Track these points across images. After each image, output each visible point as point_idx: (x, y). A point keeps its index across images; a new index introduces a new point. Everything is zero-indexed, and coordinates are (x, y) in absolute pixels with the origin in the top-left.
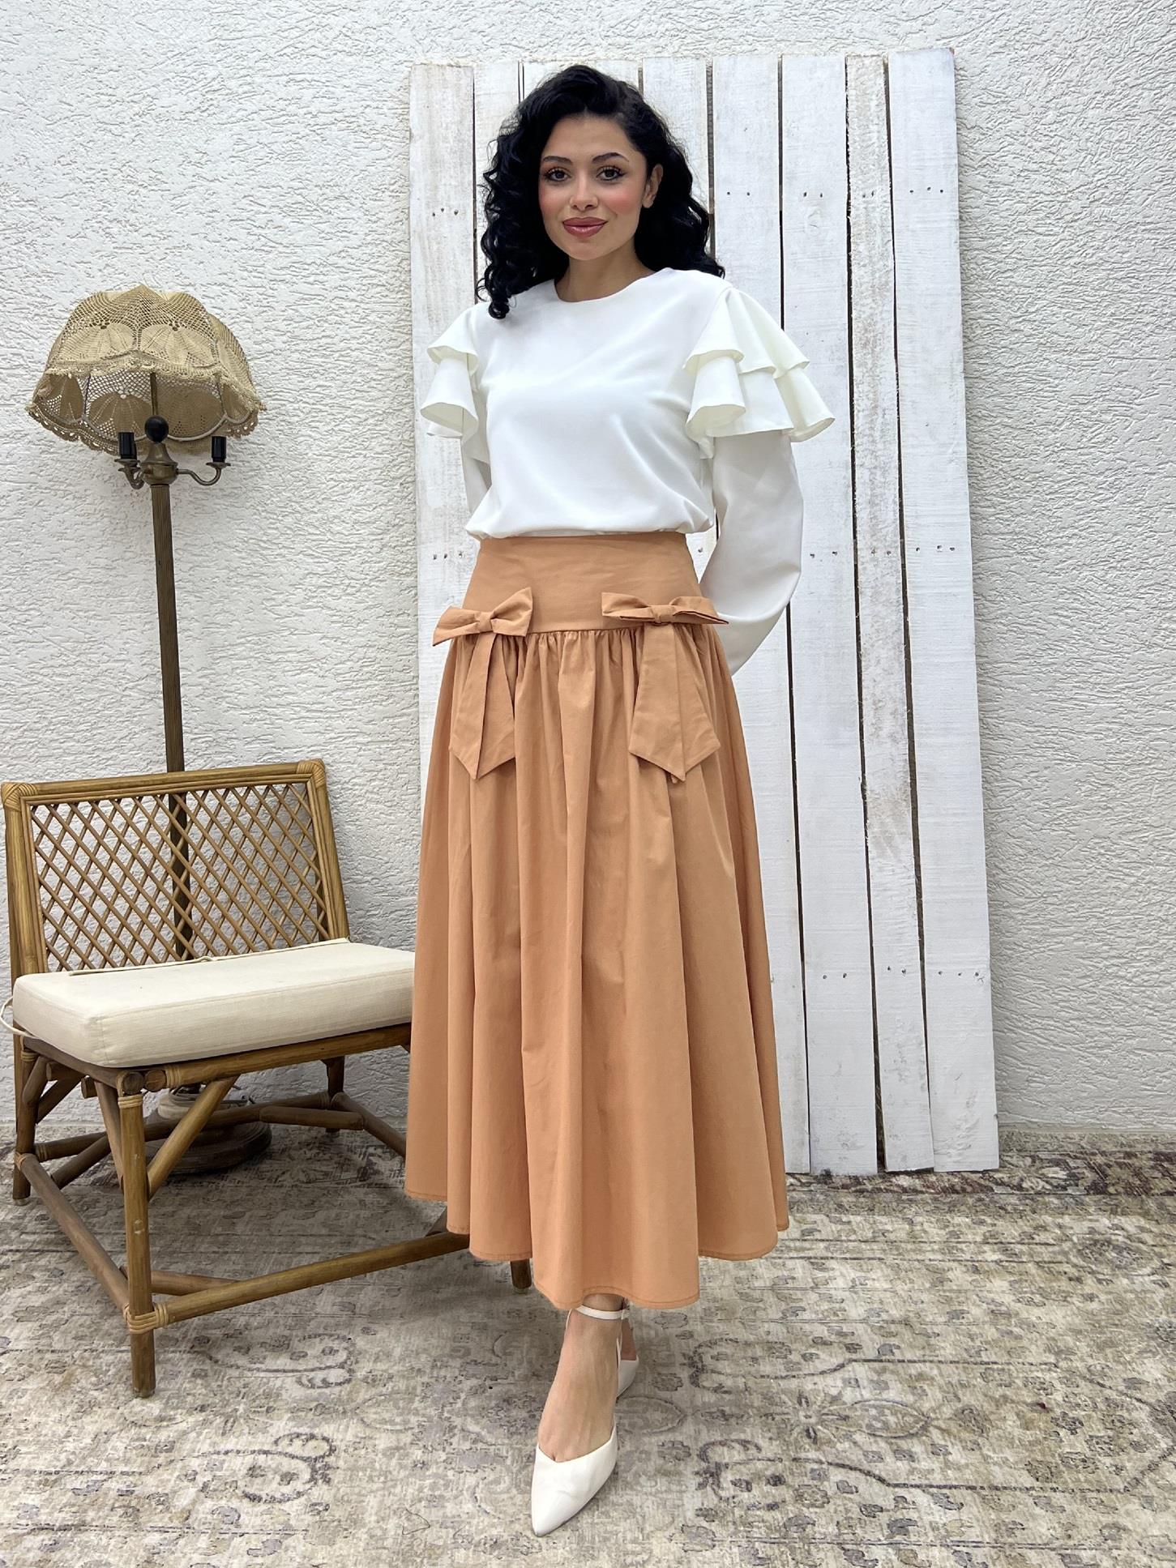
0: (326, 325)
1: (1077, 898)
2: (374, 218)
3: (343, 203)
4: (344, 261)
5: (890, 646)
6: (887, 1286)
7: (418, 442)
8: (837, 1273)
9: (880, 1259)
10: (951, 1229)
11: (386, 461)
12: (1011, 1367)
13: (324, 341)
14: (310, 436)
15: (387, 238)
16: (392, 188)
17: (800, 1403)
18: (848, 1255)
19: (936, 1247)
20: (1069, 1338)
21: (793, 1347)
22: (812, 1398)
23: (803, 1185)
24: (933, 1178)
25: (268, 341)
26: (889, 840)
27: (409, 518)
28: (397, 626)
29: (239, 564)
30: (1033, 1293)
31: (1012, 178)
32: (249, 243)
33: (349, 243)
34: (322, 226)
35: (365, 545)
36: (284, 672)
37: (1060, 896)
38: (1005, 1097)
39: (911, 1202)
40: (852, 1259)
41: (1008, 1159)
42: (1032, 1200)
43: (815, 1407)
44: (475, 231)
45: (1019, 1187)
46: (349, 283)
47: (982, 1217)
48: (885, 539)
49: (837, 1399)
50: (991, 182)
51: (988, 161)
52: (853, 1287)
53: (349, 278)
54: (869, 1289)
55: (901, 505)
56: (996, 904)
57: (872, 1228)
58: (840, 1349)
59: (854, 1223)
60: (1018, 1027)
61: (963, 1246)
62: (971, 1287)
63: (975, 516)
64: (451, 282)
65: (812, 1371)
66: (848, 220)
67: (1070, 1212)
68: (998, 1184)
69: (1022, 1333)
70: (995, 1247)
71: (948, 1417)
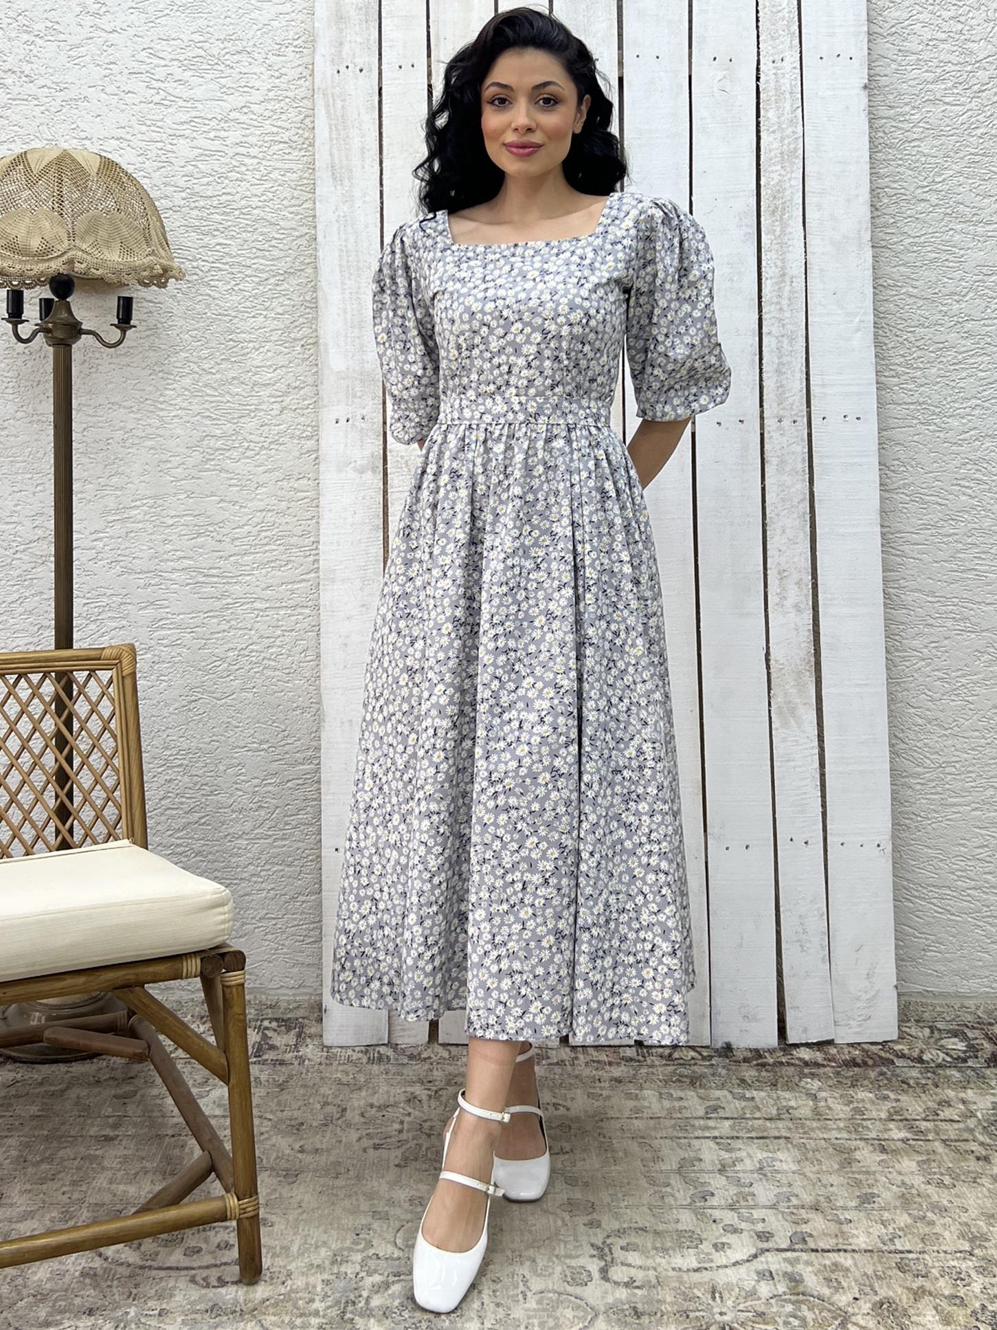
0: (227, 181)
1: (975, 769)
2: (277, 74)
3: (244, 58)
4: (245, 117)
5: (795, 516)
6: (794, 1167)
7: (321, 303)
8: (743, 1154)
9: (786, 1138)
10: (855, 1105)
11: (287, 322)
12: (926, 1256)
13: (224, 198)
14: (209, 295)
15: (290, 94)
16: (296, 43)
17: (714, 1298)
18: (753, 1134)
19: (842, 1125)
20: (982, 1223)
21: (704, 1236)
22: (726, 1295)
23: (704, 1058)
24: (833, 1051)
25: (166, 197)
26: (793, 711)
27: (310, 380)
28: (297, 490)
29: (134, 426)
30: (942, 1174)
31: (921, 47)
32: (148, 96)
33: (251, 99)
34: (223, 81)
35: (263, 407)
36: (180, 535)
37: (958, 766)
38: (901, 966)
39: (813, 1076)
40: (757, 1138)
41: (907, 1030)
42: (934, 1073)
43: (730, 1303)
44: (380, 89)
45: (920, 1060)
46: (250, 139)
47: (886, 1092)
48: (791, 408)
49: (752, 1294)
50: (900, 50)
51: (898, 29)
52: (761, 1169)
53: (251, 134)
54: (777, 1172)
55: (808, 374)
56: (895, 774)
57: (776, 1104)
58: (751, 1237)
59: (757, 1099)
60: (915, 897)
61: (869, 1122)
62: (880, 1168)
63: (880, 386)
64: (356, 140)
65: (724, 1262)
66: (758, 87)
67: (973, 1086)
68: (897, 1056)
69: (935, 1218)
70: (901, 1124)
71: (866, 1312)
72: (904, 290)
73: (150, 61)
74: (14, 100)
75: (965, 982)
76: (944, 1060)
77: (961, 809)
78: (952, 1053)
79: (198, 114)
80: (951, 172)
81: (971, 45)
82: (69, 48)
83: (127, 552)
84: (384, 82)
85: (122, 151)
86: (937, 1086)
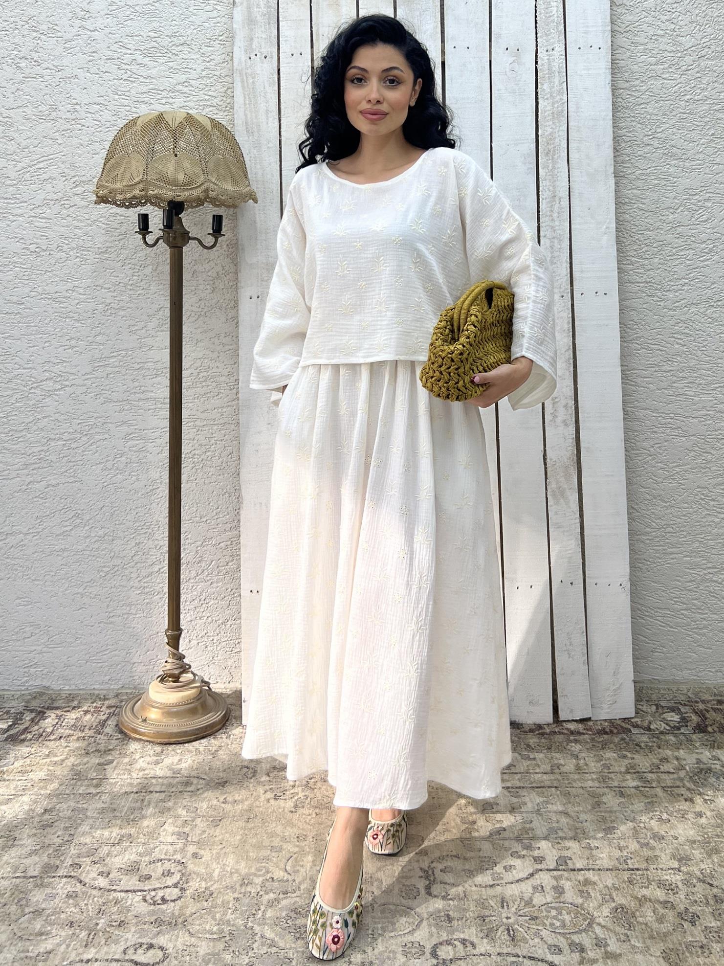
1: (686, 528)
2: (208, 59)
3: (186, 49)
4: (186, 89)
5: (563, 360)
8: (527, 799)
9: (556, 787)
10: (604, 762)
12: (648, 872)
15: (218, 73)
16: (221, 38)
17: (503, 906)
18: (534, 785)
19: (594, 777)
20: (687, 848)
21: (498, 860)
22: (511, 903)
24: (591, 723)
26: (562, 493)
27: (233, 269)
28: (224, 345)
29: (112, 301)
30: (661, 812)
31: (647, 40)
32: (120, 75)
33: (191, 76)
34: (171, 64)
36: (144, 376)
37: (674, 527)
38: (637, 663)
39: (576, 741)
40: (537, 787)
41: (640, 707)
42: (658, 738)
43: (513, 909)
44: (279, 70)
45: (649, 729)
46: (191, 104)
47: (625, 753)
48: (560, 288)
49: (529, 903)
50: (632, 43)
51: (631, 28)
52: (538, 810)
53: (190, 101)
54: (550, 812)
55: (571, 263)
56: (632, 533)
57: (550, 762)
58: (531, 860)
59: (538, 759)
60: (646, 616)
61: (612, 775)
62: (619, 808)
63: (620, 271)
64: (262, 105)
65: (510, 879)
66: (536, 67)
67: (684, 747)
68: (634, 726)
69: (655, 844)
70: (635, 776)
71: (606, 915)
72: (636, 206)
73: (120, 50)
74: (27, 78)
75: (679, 672)
76: (664, 728)
77: (677, 556)
78: (671, 724)
79: (153, 87)
80: (668, 126)
81: (681, 38)
82: (64, 42)
83: (108, 387)
84: (281, 65)
85: (101, 113)
86: (659, 748)
